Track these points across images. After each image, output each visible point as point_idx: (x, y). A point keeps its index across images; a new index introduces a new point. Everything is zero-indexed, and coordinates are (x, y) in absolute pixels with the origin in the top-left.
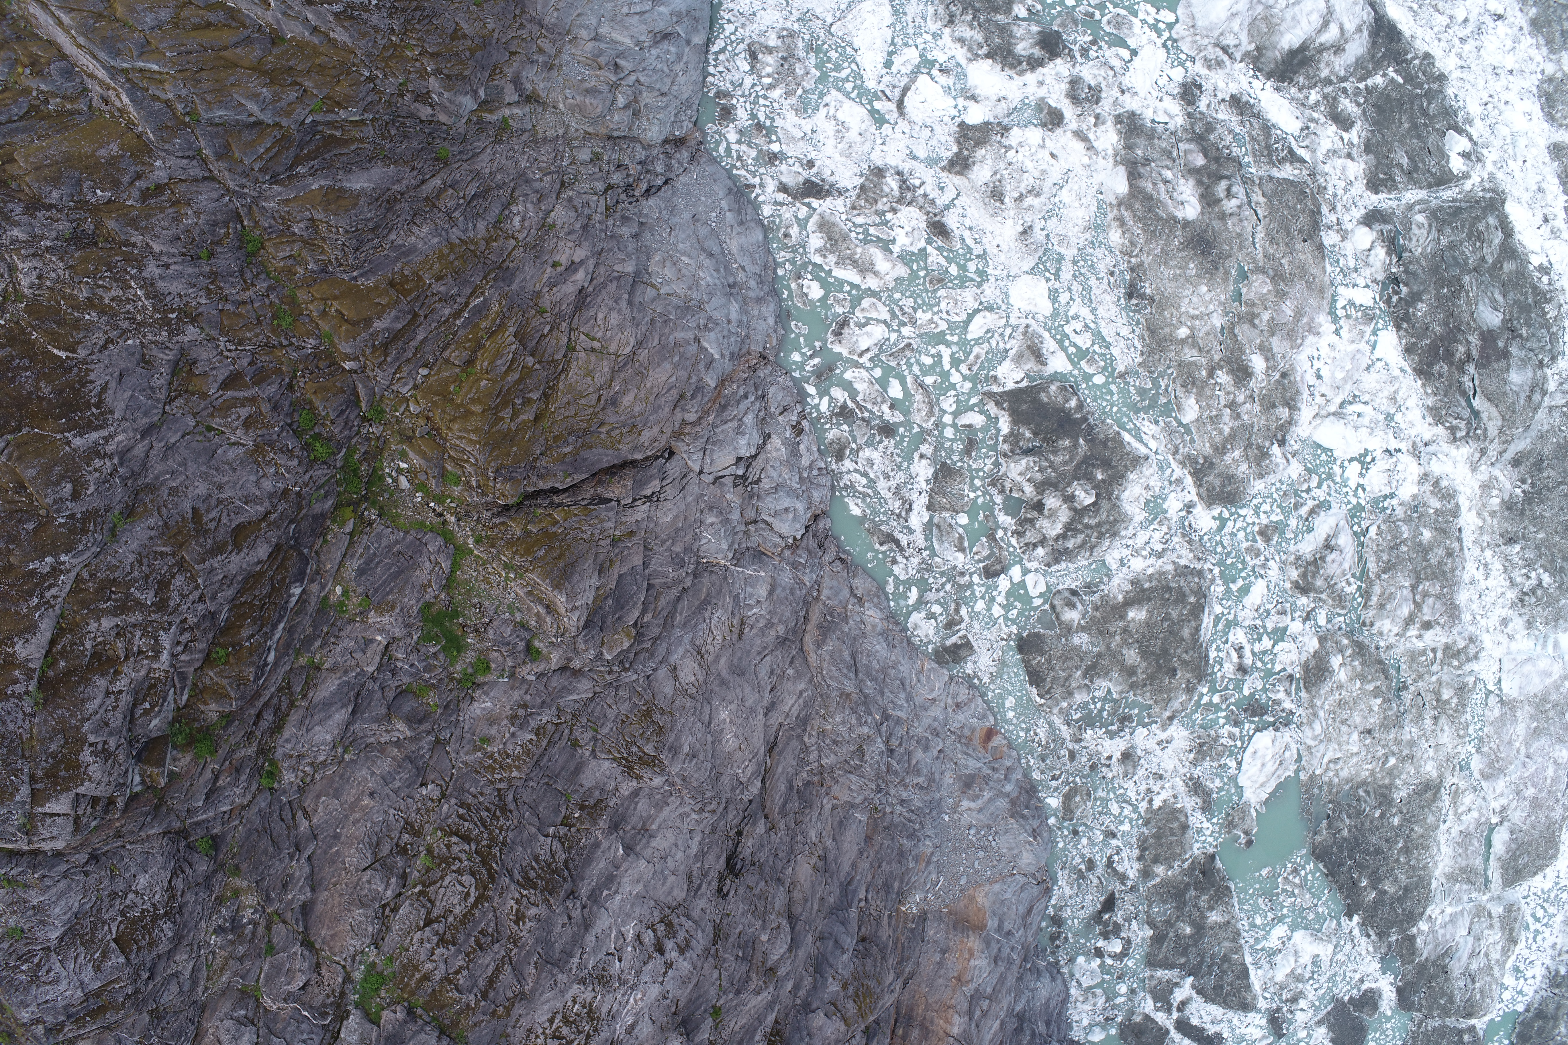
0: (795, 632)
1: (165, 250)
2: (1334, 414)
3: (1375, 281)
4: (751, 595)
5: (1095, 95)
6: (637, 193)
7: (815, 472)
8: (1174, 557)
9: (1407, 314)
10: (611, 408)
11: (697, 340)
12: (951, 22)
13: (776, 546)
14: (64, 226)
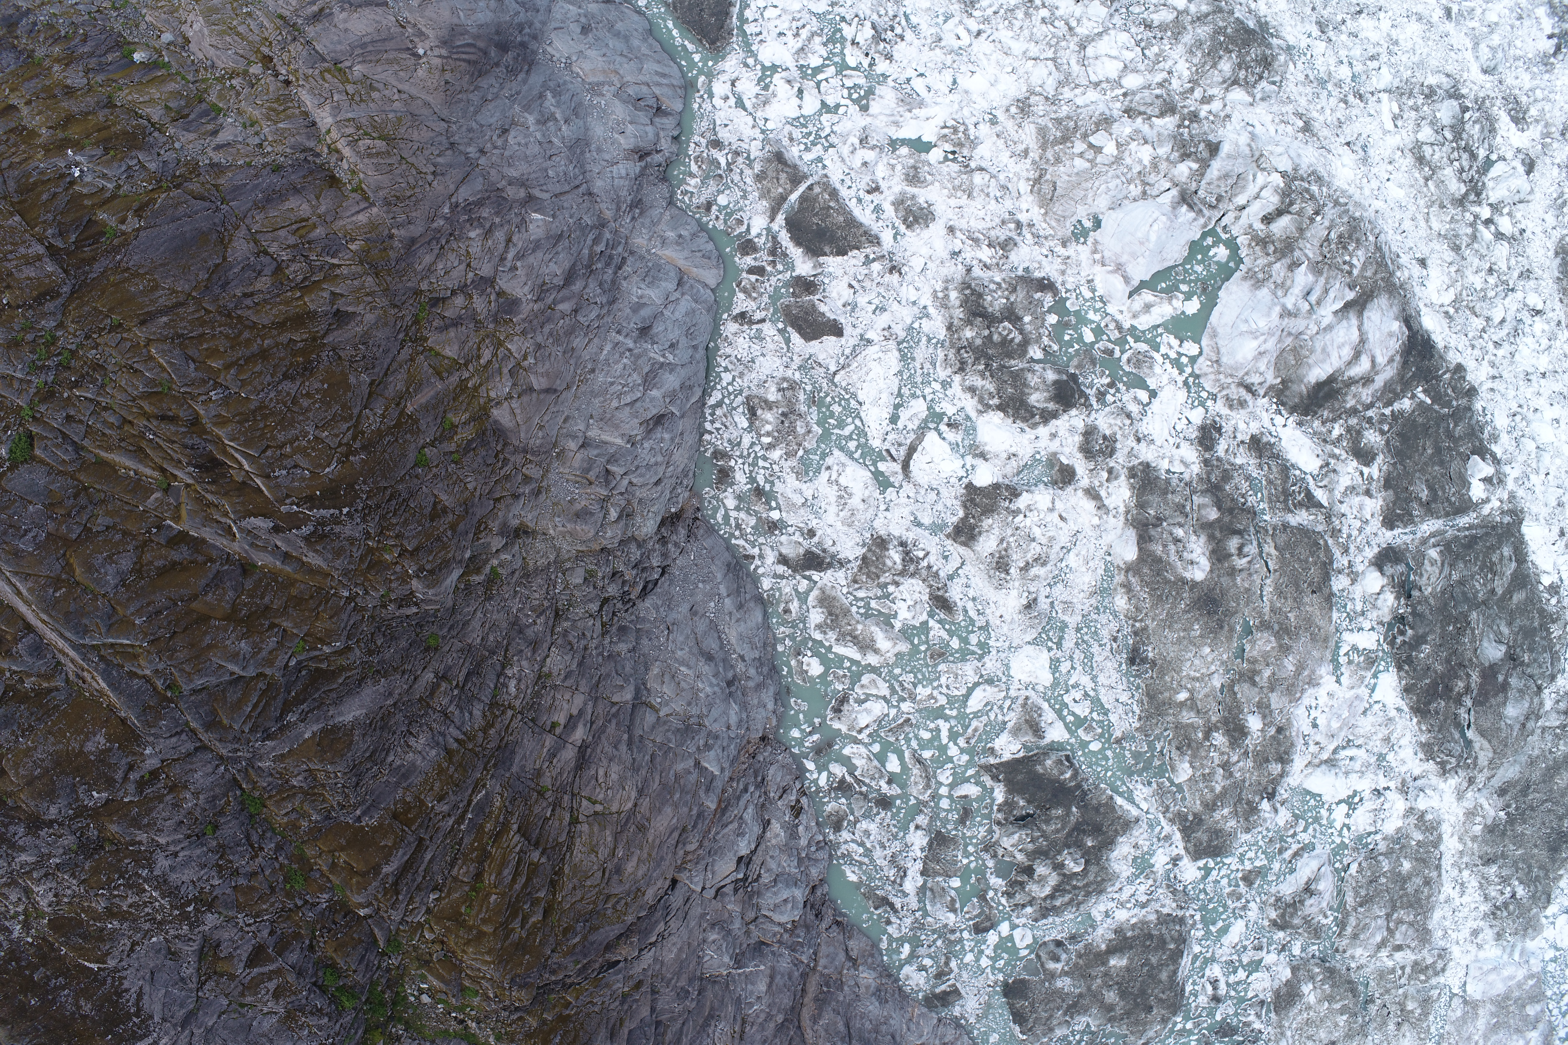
0: (793, 1008)
1: (170, 839)
2: (1326, 761)
3: (1381, 623)
4: (752, 993)
5: (1109, 446)
6: (632, 597)
7: (813, 849)
8: (1157, 906)
9: (1409, 657)
10: (616, 877)
11: (697, 764)
12: (962, 369)
13: (775, 935)
14: (69, 840)
